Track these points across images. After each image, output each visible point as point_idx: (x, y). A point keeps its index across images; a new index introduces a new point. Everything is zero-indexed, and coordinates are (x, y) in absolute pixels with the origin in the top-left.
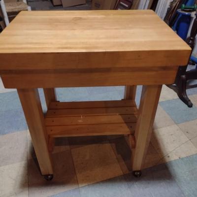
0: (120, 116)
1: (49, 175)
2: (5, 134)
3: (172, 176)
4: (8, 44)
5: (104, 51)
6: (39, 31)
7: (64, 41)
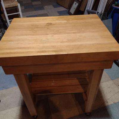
0: (77, 80)
1: (35, 116)
2: (8, 88)
3: (109, 115)
4: (6, 49)
5: (67, 53)
6: (25, 37)
7: (41, 45)
